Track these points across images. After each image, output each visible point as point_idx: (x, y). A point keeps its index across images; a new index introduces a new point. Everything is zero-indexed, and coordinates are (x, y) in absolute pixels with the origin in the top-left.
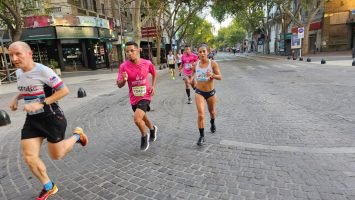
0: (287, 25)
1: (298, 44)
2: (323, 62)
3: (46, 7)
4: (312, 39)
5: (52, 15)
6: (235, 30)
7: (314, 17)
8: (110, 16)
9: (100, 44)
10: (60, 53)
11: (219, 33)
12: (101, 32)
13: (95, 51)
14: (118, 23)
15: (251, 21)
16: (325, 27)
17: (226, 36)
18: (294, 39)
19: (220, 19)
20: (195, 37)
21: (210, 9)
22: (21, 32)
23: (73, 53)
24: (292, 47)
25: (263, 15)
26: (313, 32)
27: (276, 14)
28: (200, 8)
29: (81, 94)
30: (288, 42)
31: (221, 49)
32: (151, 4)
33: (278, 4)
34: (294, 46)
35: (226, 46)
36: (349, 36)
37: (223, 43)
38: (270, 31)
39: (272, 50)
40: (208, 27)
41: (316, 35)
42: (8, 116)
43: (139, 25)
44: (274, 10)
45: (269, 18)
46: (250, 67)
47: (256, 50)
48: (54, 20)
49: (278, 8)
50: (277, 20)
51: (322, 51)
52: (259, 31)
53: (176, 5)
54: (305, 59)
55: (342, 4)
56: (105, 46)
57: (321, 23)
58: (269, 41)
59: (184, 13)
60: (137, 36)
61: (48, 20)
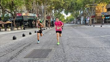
0: (86, 16)
2: (94, 26)
6: (71, 17)
7: (92, 14)
10: (23, 23)
11: (67, 18)
12: (35, 18)
13: (33, 23)
14: (40, 15)
15: (76, 15)
18: (87, 20)
19: (67, 14)
21: (64, 11)
22: (16, 17)
25: (79, 14)
26: (92, 18)
27: (83, 13)
28: (61, 11)
30: (86, 21)
31: (67, 23)
33: (83, 11)
34: (87, 22)
37: (68, 21)
38: (81, 18)
39: (82, 23)
40: (63, 16)
41: (93, 19)
43: (45, 16)
44: (82, 12)
45: (81, 14)
47: (77, 23)
48: (22, 14)
50: (83, 15)
51: (95, 23)
52: (78, 18)
53: (54, 10)
54: (90, 25)
55: (100, 11)
56: (35, 21)
57: (95, 16)
58: (81, 20)
59: (57, 12)
60: (45, 19)
61: (21, 14)
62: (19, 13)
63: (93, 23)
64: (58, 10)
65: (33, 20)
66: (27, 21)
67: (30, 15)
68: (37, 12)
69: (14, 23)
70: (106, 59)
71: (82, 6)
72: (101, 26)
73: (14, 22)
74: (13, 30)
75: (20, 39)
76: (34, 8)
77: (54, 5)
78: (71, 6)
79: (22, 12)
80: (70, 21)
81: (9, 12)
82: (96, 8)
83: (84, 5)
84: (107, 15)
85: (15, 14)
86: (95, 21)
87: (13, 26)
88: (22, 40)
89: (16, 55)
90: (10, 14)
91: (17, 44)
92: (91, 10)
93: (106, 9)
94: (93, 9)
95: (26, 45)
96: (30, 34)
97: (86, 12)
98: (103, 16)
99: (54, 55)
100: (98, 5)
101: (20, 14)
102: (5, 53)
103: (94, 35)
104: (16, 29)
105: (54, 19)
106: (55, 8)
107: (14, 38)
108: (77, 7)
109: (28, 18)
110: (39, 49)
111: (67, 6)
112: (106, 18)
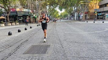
0: (79, 12)
2: (87, 22)
6: (65, 13)
7: (86, 11)
10: (18, 18)
11: (61, 14)
12: (30, 13)
13: (27, 18)
14: (35, 11)
15: (70, 11)
16: (89, 13)
19: (61, 10)
20: (54, 15)
21: (58, 7)
22: (10, 13)
25: (72, 10)
26: (85, 15)
27: (76, 9)
28: (56, 7)
30: (79, 17)
31: (61, 19)
34: (81, 18)
35: (63, 18)
37: (62, 17)
38: (75, 14)
39: (75, 19)
40: (58, 12)
43: (40, 12)
44: (76, 8)
45: (74, 10)
47: (71, 19)
49: (77, 8)
50: (76, 11)
51: (88, 19)
52: (72, 14)
54: (83, 21)
56: (30, 17)
58: (75, 16)
59: (51, 8)
60: (39, 15)
61: (15, 10)
62: (13, 8)
63: (86, 19)
64: (52, 6)
65: (27, 16)
66: (21, 17)
67: (24, 11)
68: (32, 7)
69: (8, 19)
70: (104, 54)
71: (76, 2)
72: (94, 22)
73: (8, 17)
74: (7, 25)
75: (15, 34)
76: (29, 4)
77: (48, 1)
79: (16, 7)
80: (64, 17)
81: (2, 7)
82: (89, 5)
83: (78, 2)
84: (99, 11)
85: (9, 9)
86: (88, 17)
87: (7, 21)
88: (18, 35)
89: (14, 52)
90: (3, 9)
91: (13, 39)
92: (84, 7)
93: (99, 6)
94: (86, 6)
95: (23, 41)
96: (26, 29)
97: (79, 8)
98: (96, 12)
99: (53, 51)
100: (91, 1)
102: (3, 50)
103: (89, 31)
104: (10, 24)
105: (49, 15)
106: (50, 4)
107: (10, 34)
108: (72, 4)
109: (23, 13)
110: (37, 44)
111: (61, 2)
112: (99, 14)
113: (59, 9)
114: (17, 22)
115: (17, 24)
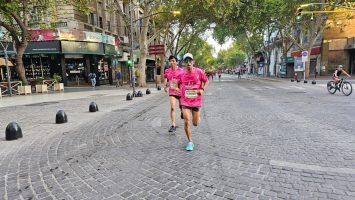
1: (302, 67)
3: (53, 21)
4: (313, 63)
5: (58, 29)
6: (235, 52)
7: (314, 43)
8: (115, 33)
9: (105, 60)
10: (63, 67)
11: (219, 55)
12: (107, 49)
13: (99, 67)
14: (126, 40)
15: (252, 44)
16: (324, 52)
17: (226, 58)
18: (297, 61)
19: (222, 41)
21: (212, 31)
23: (76, 68)
24: (296, 70)
28: (203, 31)
29: (93, 109)
32: (156, 24)
33: (280, 29)
35: (225, 68)
36: (347, 62)
37: (223, 65)
38: (270, 54)
39: (272, 74)
40: (209, 48)
42: (19, 129)
43: (146, 43)
45: (269, 42)
46: (257, 88)
47: (256, 72)
48: (59, 34)
49: (279, 33)
50: (277, 44)
51: (322, 75)
52: (260, 54)
53: (180, 26)
55: (342, 31)
57: (321, 49)
58: (269, 64)
59: (187, 34)
60: (143, 54)
61: (54, 34)
64: (192, 25)
65: (100, 57)
66: (78, 61)
67: (88, 39)
78: (243, 8)
86: (321, 67)
87: (19, 78)
101: (49, 34)
104: (28, 89)
108: (264, 14)
109: (82, 49)
113: (214, 36)
114: (60, 82)
115: (55, 88)
